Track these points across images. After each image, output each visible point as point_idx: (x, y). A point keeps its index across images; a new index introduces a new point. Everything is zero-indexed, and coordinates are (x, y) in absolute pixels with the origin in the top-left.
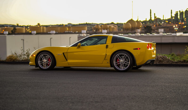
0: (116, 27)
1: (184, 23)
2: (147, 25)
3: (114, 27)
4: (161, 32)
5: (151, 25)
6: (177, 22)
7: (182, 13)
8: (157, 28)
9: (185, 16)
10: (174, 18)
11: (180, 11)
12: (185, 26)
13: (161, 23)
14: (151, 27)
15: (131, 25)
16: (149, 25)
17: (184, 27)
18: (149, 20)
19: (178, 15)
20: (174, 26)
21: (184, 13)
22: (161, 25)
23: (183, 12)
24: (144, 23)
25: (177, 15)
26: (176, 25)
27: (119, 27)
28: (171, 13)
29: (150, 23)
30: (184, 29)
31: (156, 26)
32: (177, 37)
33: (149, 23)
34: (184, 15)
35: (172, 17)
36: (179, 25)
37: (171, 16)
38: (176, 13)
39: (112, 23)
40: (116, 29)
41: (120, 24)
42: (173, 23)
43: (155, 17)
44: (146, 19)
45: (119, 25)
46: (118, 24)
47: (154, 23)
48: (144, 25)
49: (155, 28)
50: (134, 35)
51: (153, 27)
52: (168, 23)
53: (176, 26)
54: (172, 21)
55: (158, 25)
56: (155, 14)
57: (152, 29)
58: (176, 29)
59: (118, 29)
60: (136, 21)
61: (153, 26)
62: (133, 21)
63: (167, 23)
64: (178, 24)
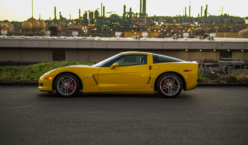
0: (11, 26)
1: (94, 25)
2: (51, 25)
3: (9, 26)
4: (75, 35)
5: (56, 25)
6: (86, 24)
7: (91, 14)
8: (63, 30)
9: (95, 17)
10: (82, 19)
11: (89, 11)
12: (96, 29)
13: (68, 23)
14: (56, 28)
15: (32, 25)
16: (54, 26)
17: (94, 29)
18: (54, 20)
19: (87, 16)
20: (83, 28)
21: (94, 13)
22: (68, 26)
23: (92, 12)
24: (47, 23)
25: (85, 15)
26: (86, 26)
27: (15, 26)
28: (80, 12)
29: (55, 23)
30: (94, 31)
31: (62, 27)
32: (95, 42)
33: (53, 23)
34: (94, 15)
35: (80, 18)
36: (89, 27)
37: (80, 16)
38: (85, 12)
39: (6, 21)
40: (12, 29)
41: (16, 22)
42: (82, 24)
43: (61, 16)
44: (50, 18)
45: (15, 24)
46: (13, 23)
47: (59, 24)
48: (48, 25)
49: (60, 29)
50: (41, 37)
51: (58, 28)
52: (77, 24)
53: (85, 28)
54: (81, 22)
55: (64, 26)
56: (60, 13)
57: (58, 31)
58: (85, 32)
59: (14, 29)
60: (38, 20)
61: (59, 26)
62: (35, 19)
63: (75, 24)
64: (87, 25)
